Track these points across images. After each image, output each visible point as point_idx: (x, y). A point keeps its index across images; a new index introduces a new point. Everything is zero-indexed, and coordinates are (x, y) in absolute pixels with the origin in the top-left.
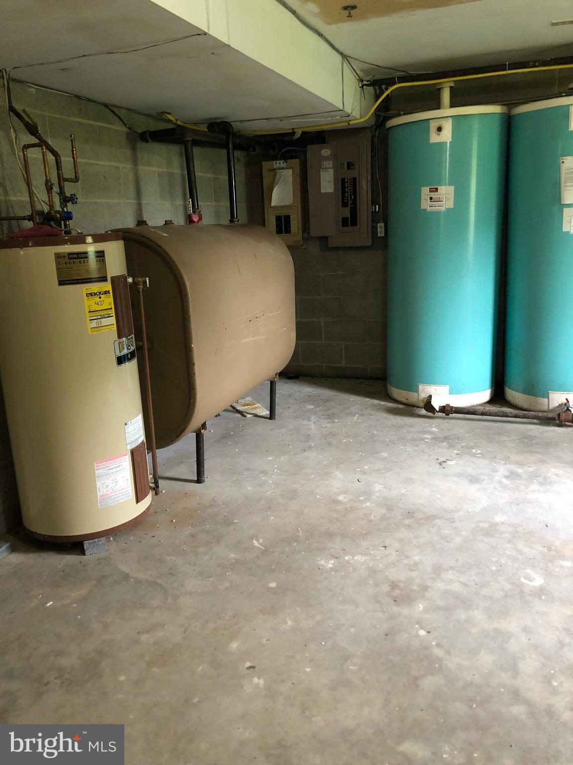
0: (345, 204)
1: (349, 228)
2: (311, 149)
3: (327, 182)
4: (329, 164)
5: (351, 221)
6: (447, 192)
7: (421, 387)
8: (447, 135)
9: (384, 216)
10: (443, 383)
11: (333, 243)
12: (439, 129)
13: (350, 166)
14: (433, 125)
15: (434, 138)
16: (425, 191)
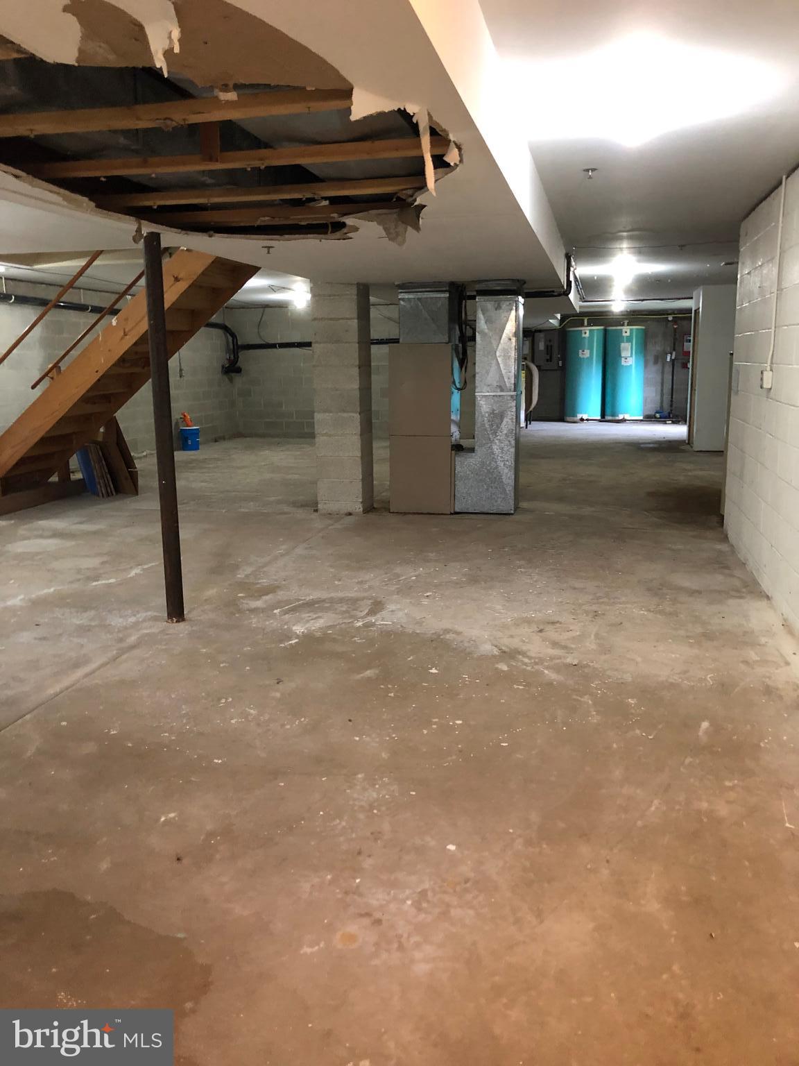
0: (547, 354)
1: (549, 363)
2: (536, 334)
3: (542, 346)
4: (543, 340)
5: (550, 360)
6: (587, 353)
7: (578, 415)
8: (587, 335)
9: (564, 358)
10: (585, 413)
11: (542, 368)
12: (585, 333)
13: (550, 341)
14: (583, 332)
15: (584, 335)
16: (580, 351)
